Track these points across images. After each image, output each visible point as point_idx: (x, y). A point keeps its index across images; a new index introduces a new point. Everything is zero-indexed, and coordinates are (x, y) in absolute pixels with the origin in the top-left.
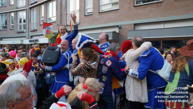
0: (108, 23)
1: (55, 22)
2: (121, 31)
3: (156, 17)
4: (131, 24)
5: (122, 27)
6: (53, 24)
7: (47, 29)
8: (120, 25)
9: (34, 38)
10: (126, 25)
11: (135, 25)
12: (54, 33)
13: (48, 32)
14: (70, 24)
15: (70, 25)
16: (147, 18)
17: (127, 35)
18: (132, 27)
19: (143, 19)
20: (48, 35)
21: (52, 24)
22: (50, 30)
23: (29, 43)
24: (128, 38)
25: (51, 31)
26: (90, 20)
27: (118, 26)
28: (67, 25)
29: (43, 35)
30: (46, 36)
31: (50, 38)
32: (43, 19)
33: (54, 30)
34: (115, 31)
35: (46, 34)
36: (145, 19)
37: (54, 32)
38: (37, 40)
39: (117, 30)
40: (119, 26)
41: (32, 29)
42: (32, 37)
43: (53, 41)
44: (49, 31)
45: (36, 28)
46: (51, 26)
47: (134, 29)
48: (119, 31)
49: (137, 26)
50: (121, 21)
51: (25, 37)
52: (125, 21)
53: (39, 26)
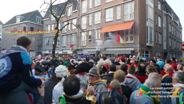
9: (64, 51)
10: (102, 48)
11: (105, 48)
13: (72, 49)
15: (82, 46)
23: (62, 53)
28: (80, 46)
29: (70, 49)
30: (71, 51)
31: (73, 51)
32: (69, 42)
33: (75, 48)
34: (98, 50)
38: (66, 52)
41: (63, 46)
42: (63, 50)
45: (65, 46)
46: (74, 46)
47: (105, 50)
48: (100, 50)
51: (59, 50)
53: (67, 45)
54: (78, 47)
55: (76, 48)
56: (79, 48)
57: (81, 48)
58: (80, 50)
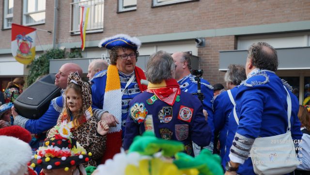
0: (172, 32)
1: (44, 24)
2: (204, 51)
3: (288, 21)
4: (228, 37)
5: (207, 42)
6: (38, 28)
7: (21, 41)
8: (200, 38)
10: (216, 38)
11: (238, 38)
12: (38, 52)
13: (23, 48)
14: (81, 31)
15: (80, 33)
16: (267, 23)
17: (218, 62)
18: (230, 42)
19: (258, 24)
20: (24, 55)
21: (34, 30)
22: (28, 42)
24: (220, 70)
25: (33, 46)
26: (130, 25)
27: (197, 40)
28: (72, 33)
30: (19, 58)
31: (28, 62)
32: (11, 16)
33: (41, 44)
35: (19, 53)
36: (262, 24)
37: (38, 49)
39: (194, 50)
40: (200, 40)
43: (35, 72)
44: (27, 45)
46: (32, 35)
47: (236, 48)
48: (199, 52)
49: (241, 40)
50: (203, 29)
52: (213, 28)
54: (57, 41)
55: (47, 47)
56: (67, 44)
57: (78, 45)
58: (68, 52)
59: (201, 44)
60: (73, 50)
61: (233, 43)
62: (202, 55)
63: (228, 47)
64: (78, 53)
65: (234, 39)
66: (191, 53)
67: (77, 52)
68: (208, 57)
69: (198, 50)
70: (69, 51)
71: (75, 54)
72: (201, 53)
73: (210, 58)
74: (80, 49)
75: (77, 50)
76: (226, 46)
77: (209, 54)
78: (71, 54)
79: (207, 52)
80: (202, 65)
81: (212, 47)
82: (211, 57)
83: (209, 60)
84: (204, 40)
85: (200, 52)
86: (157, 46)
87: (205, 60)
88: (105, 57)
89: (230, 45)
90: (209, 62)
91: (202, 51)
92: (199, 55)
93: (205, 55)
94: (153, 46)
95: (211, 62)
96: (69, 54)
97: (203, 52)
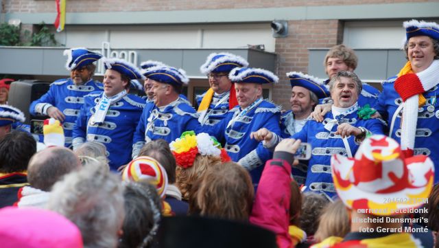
2: (287, 44)
4: (327, 22)
5: (292, 28)
8: (280, 22)
10: (307, 22)
11: (344, 24)
17: (307, 65)
18: (330, 31)
27: (273, 25)
34: (259, 47)
39: (268, 41)
40: (279, 25)
48: (277, 46)
49: (350, 27)
50: (286, 5)
52: (303, 4)
54: (3, 8)
57: (49, 18)
58: (27, 32)
59: (281, 32)
60: (38, 28)
61: (334, 32)
62: (283, 51)
63: (326, 39)
64: (48, 34)
65: (336, 26)
66: (262, 48)
67: (46, 31)
68: (293, 55)
69: (276, 42)
70: (31, 30)
71: (43, 35)
72: (282, 48)
73: (296, 57)
74: (53, 27)
75: (45, 28)
76: (324, 36)
77: (294, 51)
78: (33, 36)
79: (291, 46)
80: (282, 69)
81: (300, 37)
82: (298, 55)
83: (294, 60)
84: (286, 25)
85: (280, 46)
86: (203, 31)
87: (287, 60)
88: (108, 48)
89: (329, 37)
90: (293, 65)
91: (282, 44)
92: (276, 50)
93: (288, 51)
94: (196, 30)
95: (298, 65)
96: (30, 35)
97: (284, 47)
